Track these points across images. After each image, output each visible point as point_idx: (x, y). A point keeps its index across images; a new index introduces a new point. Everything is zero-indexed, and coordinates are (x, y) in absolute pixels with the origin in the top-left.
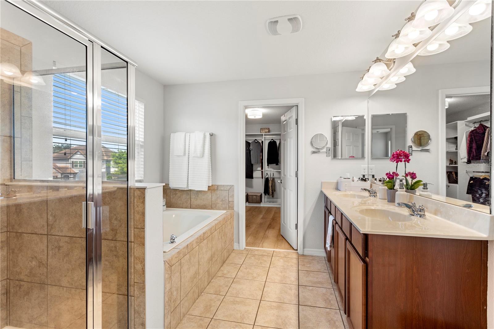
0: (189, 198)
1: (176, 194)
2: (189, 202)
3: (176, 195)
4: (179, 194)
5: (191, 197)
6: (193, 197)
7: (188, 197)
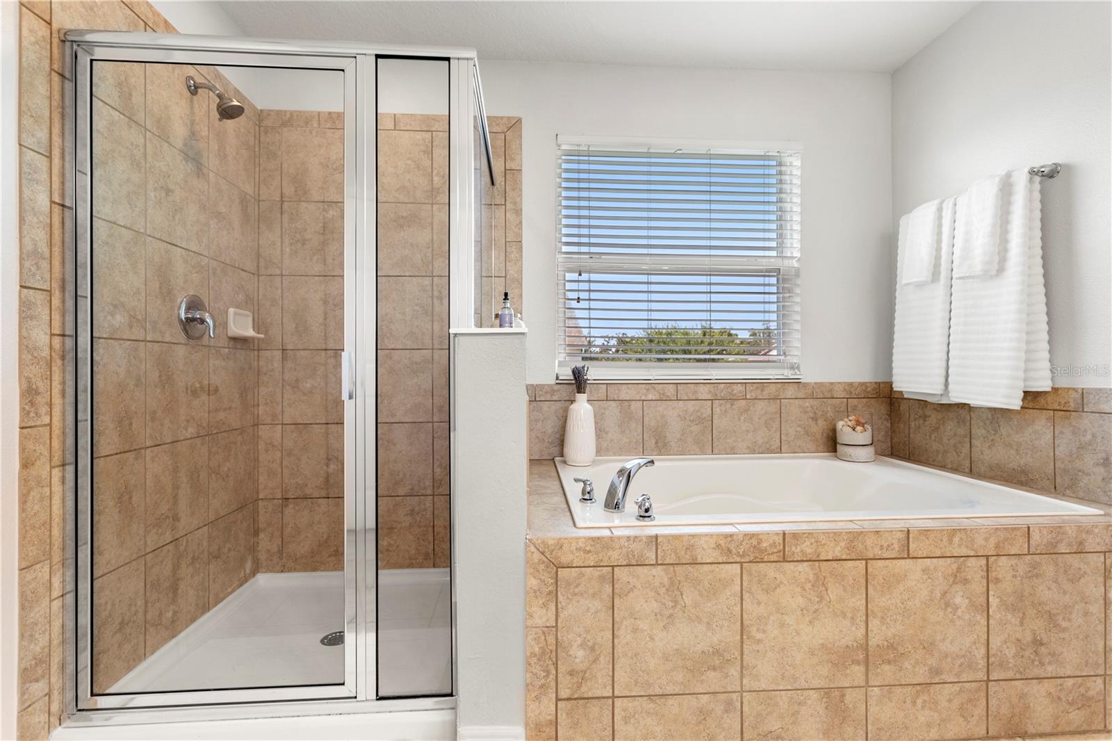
0: (965, 436)
1: (925, 417)
2: (965, 450)
3: (925, 420)
4: (933, 418)
5: (973, 432)
6: (978, 431)
7: (961, 431)
